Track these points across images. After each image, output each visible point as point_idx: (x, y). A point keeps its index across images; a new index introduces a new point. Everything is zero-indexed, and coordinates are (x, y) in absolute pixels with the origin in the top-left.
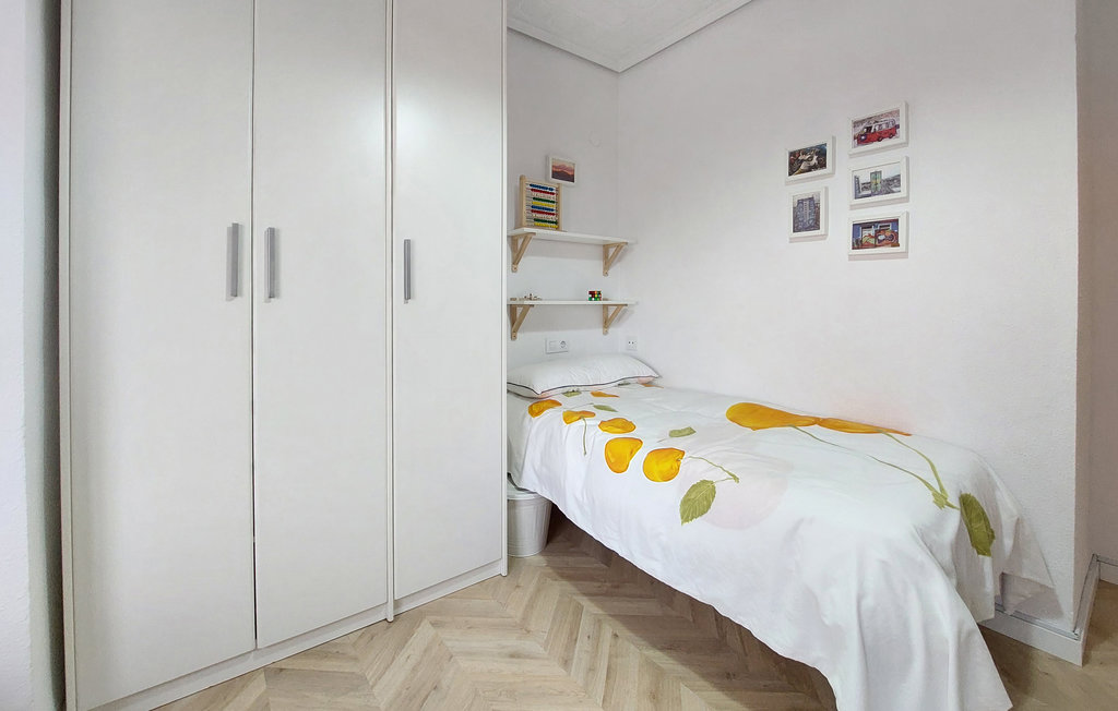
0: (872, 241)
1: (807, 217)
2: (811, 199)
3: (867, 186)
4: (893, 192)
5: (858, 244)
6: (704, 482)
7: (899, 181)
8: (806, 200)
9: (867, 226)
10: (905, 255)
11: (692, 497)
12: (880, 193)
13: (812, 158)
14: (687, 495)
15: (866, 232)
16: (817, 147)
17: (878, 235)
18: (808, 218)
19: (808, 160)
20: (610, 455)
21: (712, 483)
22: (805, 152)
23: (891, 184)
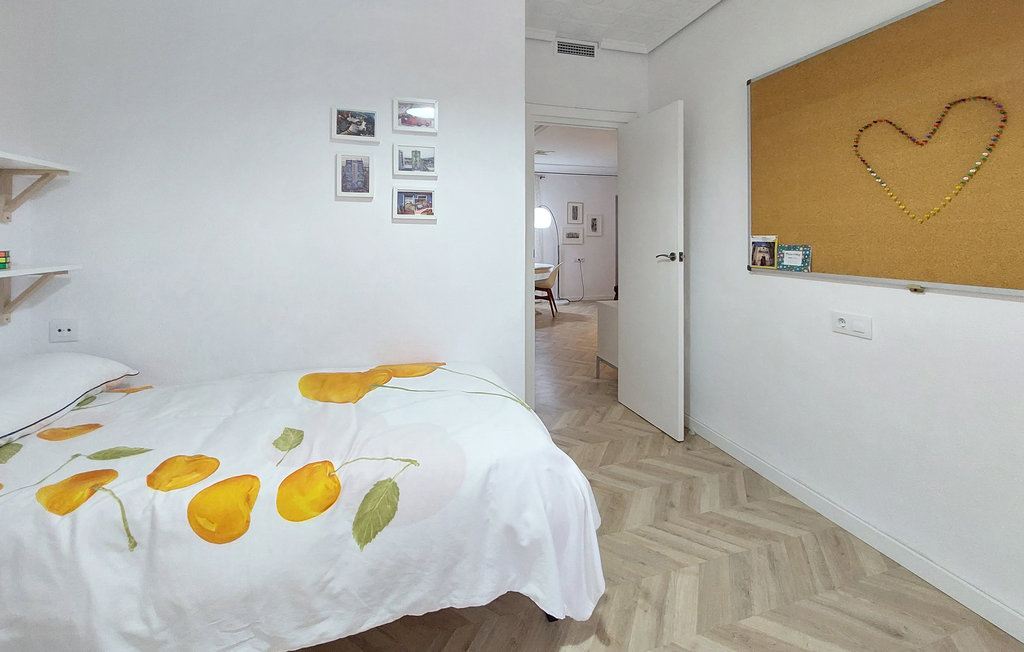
0: (413, 208)
1: (355, 179)
2: (360, 162)
3: (409, 162)
4: (428, 170)
5: (402, 210)
6: (378, 485)
7: (433, 163)
8: (354, 161)
9: (409, 195)
10: (434, 222)
11: (369, 509)
12: (419, 169)
13: (360, 123)
14: (361, 510)
15: (408, 200)
16: (365, 114)
17: (416, 203)
18: (357, 180)
19: (356, 123)
20: (201, 521)
21: (390, 480)
22: (354, 115)
23: (428, 163)
